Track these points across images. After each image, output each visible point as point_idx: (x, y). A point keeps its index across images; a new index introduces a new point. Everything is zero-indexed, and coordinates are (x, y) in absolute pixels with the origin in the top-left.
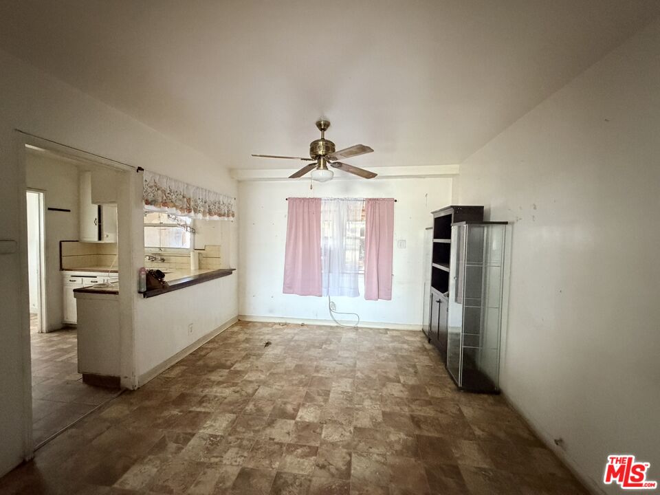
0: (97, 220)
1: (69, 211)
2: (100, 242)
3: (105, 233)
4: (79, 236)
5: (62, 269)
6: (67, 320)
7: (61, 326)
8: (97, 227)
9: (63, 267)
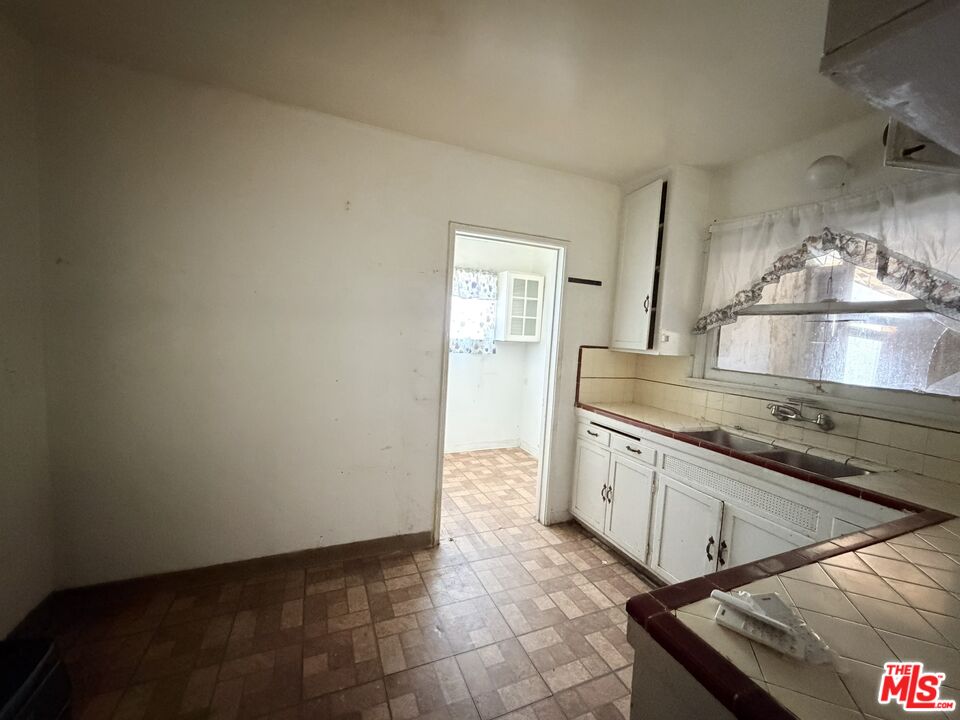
0: (650, 300)
1: (598, 283)
2: (650, 352)
3: (662, 332)
4: (610, 339)
5: (578, 404)
6: (575, 510)
7: (565, 518)
8: (647, 317)
9: (580, 400)
